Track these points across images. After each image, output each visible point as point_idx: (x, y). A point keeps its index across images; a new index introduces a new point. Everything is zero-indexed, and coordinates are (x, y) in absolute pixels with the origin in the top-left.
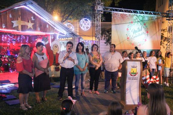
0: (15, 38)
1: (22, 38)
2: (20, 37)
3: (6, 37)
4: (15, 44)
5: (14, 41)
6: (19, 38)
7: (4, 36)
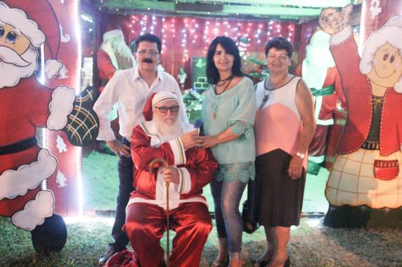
0: (248, 30)
1: (271, 31)
2: (266, 29)
3: (218, 27)
4: (246, 54)
5: (242, 41)
6: (259, 31)
7: (212, 27)
